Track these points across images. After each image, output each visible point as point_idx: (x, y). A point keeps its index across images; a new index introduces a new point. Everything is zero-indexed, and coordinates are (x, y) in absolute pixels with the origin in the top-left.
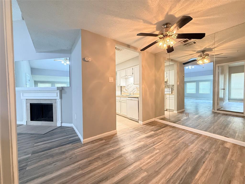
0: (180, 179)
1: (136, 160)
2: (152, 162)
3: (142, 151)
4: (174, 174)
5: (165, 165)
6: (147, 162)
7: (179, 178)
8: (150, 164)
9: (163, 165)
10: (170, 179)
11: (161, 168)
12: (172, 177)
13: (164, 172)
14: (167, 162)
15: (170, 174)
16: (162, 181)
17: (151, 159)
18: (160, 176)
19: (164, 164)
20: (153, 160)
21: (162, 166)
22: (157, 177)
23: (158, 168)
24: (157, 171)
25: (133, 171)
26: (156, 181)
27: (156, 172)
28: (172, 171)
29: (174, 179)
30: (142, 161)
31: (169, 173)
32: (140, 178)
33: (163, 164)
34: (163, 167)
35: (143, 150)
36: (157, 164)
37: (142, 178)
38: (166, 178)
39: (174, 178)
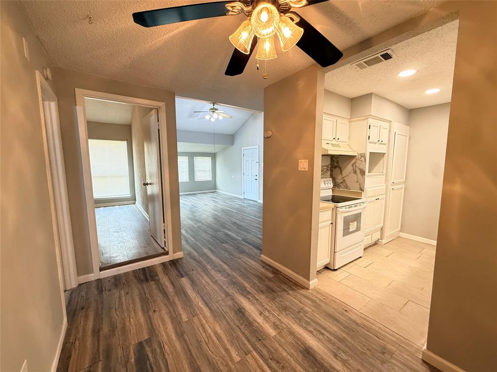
0: (153, 365)
1: (215, 313)
2: (204, 335)
3: (239, 324)
4: (167, 361)
5: (191, 355)
6: (207, 326)
7: (155, 365)
8: (201, 331)
9: (192, 350)
10: (162, 349)
11: (187, 345)
12: (163, 354)
13: (178, 346)
14: (196, 362)
15: (169, 353)
16: (164, 336)
17: (212, 335)
18: (174, 337)
19: (194, 354)
20: (209, 337)
21: (191, 347)
22: (173, 332)
23: (188, 340)
24: (182, 335)
25: (195, 307)
26: (168, 328)
27: (182, 333)
28: (174, 361)
29: (158, 356)
30: (211, 320)
31: (171, 353)
32: (181, 312)
33: (194, 352)
34: (186, 348)
35: (242, 327)
36: (197, 341)
37: (180, 315)
38: (165, 343)
39: (160, 356)
